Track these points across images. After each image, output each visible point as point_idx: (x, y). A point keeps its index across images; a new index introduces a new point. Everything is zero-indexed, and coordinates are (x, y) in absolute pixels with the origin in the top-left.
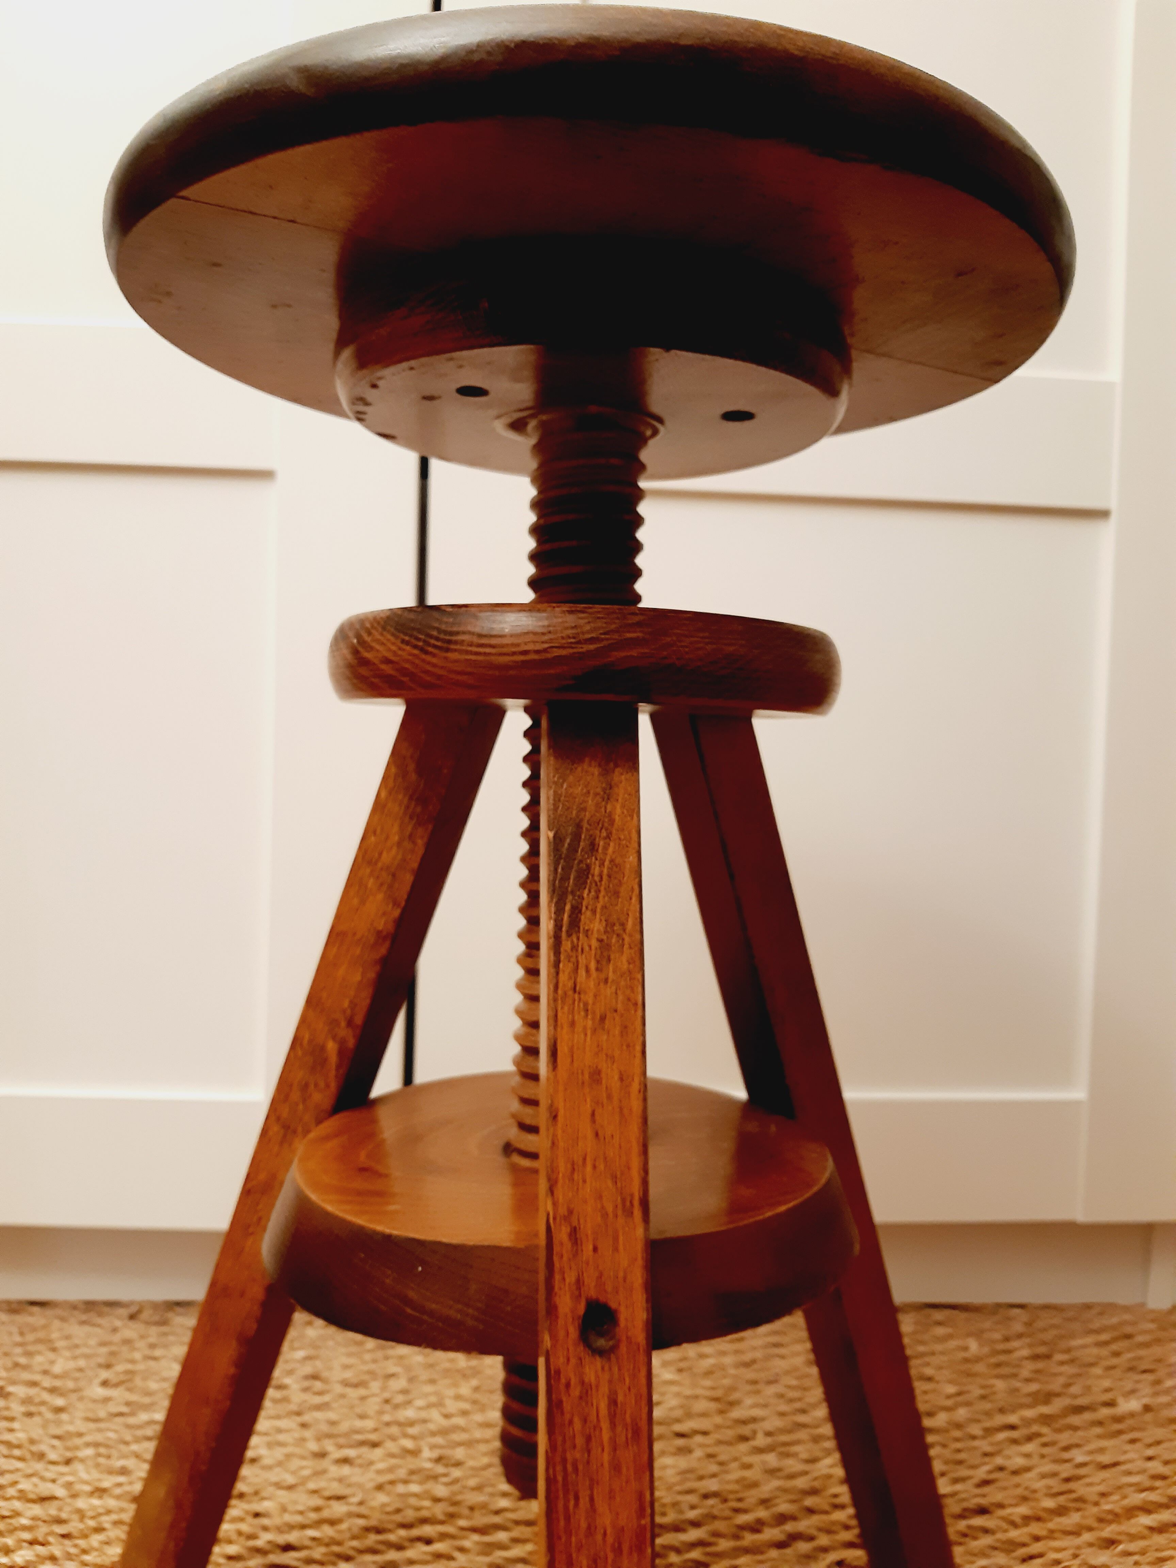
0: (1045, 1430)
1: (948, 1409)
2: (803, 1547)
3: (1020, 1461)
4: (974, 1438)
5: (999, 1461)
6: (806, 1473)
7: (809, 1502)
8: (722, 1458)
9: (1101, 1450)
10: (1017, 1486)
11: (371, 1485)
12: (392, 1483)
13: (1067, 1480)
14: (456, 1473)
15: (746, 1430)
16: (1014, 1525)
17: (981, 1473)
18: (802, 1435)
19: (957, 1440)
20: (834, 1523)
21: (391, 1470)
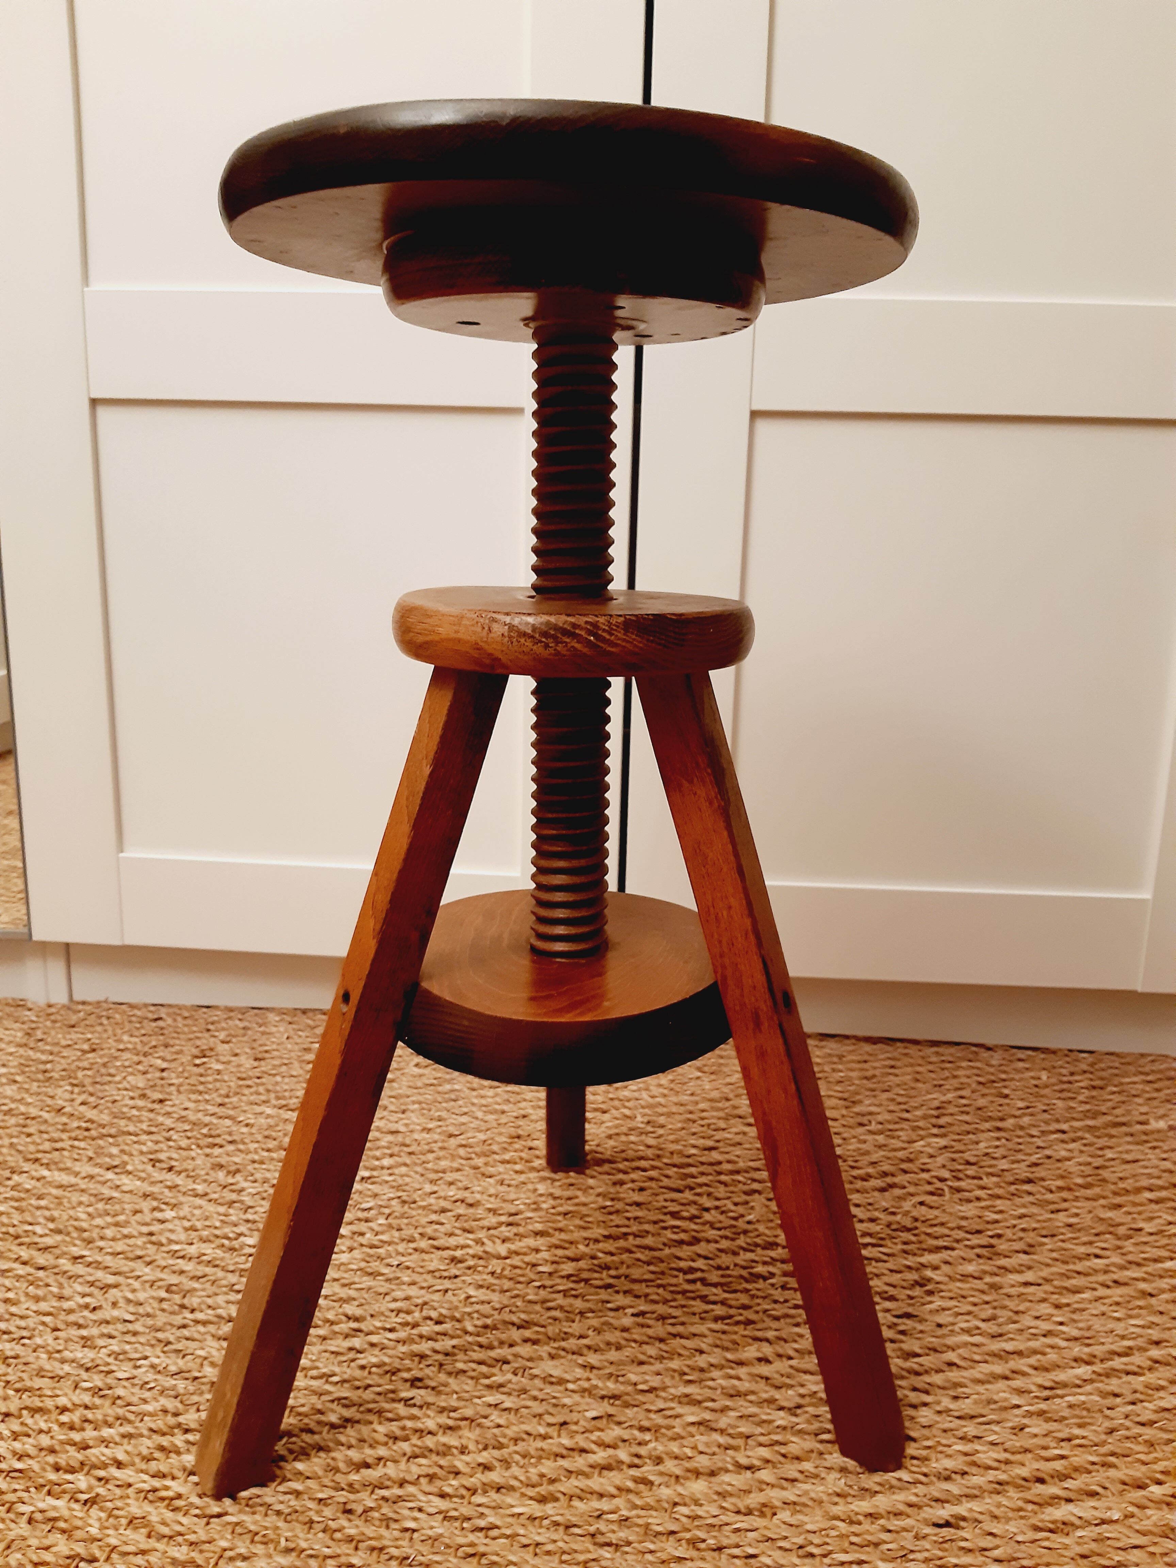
0: (1087, 1135)
1: (1015, 1117)
2: (897, 1192)
3: (1064, 1153)
4: (1033, 1136)
5: (1048, 1152)
6: (905, 1149)
7: (904, 1166)
8: (845, 1135)
9: (1127, 1152)
10: (1059, 1168)
11: (603, 1135)
12: (617, 1134)
13: (1097, 1168)
14: (661, 1131)
15: (864, 1120)
16: (1051, 1192)
17: (1034, 1159)
18: (905, 1125)
19: (1019, 1137)
20: (919, 1180)
21: (616, 1127)
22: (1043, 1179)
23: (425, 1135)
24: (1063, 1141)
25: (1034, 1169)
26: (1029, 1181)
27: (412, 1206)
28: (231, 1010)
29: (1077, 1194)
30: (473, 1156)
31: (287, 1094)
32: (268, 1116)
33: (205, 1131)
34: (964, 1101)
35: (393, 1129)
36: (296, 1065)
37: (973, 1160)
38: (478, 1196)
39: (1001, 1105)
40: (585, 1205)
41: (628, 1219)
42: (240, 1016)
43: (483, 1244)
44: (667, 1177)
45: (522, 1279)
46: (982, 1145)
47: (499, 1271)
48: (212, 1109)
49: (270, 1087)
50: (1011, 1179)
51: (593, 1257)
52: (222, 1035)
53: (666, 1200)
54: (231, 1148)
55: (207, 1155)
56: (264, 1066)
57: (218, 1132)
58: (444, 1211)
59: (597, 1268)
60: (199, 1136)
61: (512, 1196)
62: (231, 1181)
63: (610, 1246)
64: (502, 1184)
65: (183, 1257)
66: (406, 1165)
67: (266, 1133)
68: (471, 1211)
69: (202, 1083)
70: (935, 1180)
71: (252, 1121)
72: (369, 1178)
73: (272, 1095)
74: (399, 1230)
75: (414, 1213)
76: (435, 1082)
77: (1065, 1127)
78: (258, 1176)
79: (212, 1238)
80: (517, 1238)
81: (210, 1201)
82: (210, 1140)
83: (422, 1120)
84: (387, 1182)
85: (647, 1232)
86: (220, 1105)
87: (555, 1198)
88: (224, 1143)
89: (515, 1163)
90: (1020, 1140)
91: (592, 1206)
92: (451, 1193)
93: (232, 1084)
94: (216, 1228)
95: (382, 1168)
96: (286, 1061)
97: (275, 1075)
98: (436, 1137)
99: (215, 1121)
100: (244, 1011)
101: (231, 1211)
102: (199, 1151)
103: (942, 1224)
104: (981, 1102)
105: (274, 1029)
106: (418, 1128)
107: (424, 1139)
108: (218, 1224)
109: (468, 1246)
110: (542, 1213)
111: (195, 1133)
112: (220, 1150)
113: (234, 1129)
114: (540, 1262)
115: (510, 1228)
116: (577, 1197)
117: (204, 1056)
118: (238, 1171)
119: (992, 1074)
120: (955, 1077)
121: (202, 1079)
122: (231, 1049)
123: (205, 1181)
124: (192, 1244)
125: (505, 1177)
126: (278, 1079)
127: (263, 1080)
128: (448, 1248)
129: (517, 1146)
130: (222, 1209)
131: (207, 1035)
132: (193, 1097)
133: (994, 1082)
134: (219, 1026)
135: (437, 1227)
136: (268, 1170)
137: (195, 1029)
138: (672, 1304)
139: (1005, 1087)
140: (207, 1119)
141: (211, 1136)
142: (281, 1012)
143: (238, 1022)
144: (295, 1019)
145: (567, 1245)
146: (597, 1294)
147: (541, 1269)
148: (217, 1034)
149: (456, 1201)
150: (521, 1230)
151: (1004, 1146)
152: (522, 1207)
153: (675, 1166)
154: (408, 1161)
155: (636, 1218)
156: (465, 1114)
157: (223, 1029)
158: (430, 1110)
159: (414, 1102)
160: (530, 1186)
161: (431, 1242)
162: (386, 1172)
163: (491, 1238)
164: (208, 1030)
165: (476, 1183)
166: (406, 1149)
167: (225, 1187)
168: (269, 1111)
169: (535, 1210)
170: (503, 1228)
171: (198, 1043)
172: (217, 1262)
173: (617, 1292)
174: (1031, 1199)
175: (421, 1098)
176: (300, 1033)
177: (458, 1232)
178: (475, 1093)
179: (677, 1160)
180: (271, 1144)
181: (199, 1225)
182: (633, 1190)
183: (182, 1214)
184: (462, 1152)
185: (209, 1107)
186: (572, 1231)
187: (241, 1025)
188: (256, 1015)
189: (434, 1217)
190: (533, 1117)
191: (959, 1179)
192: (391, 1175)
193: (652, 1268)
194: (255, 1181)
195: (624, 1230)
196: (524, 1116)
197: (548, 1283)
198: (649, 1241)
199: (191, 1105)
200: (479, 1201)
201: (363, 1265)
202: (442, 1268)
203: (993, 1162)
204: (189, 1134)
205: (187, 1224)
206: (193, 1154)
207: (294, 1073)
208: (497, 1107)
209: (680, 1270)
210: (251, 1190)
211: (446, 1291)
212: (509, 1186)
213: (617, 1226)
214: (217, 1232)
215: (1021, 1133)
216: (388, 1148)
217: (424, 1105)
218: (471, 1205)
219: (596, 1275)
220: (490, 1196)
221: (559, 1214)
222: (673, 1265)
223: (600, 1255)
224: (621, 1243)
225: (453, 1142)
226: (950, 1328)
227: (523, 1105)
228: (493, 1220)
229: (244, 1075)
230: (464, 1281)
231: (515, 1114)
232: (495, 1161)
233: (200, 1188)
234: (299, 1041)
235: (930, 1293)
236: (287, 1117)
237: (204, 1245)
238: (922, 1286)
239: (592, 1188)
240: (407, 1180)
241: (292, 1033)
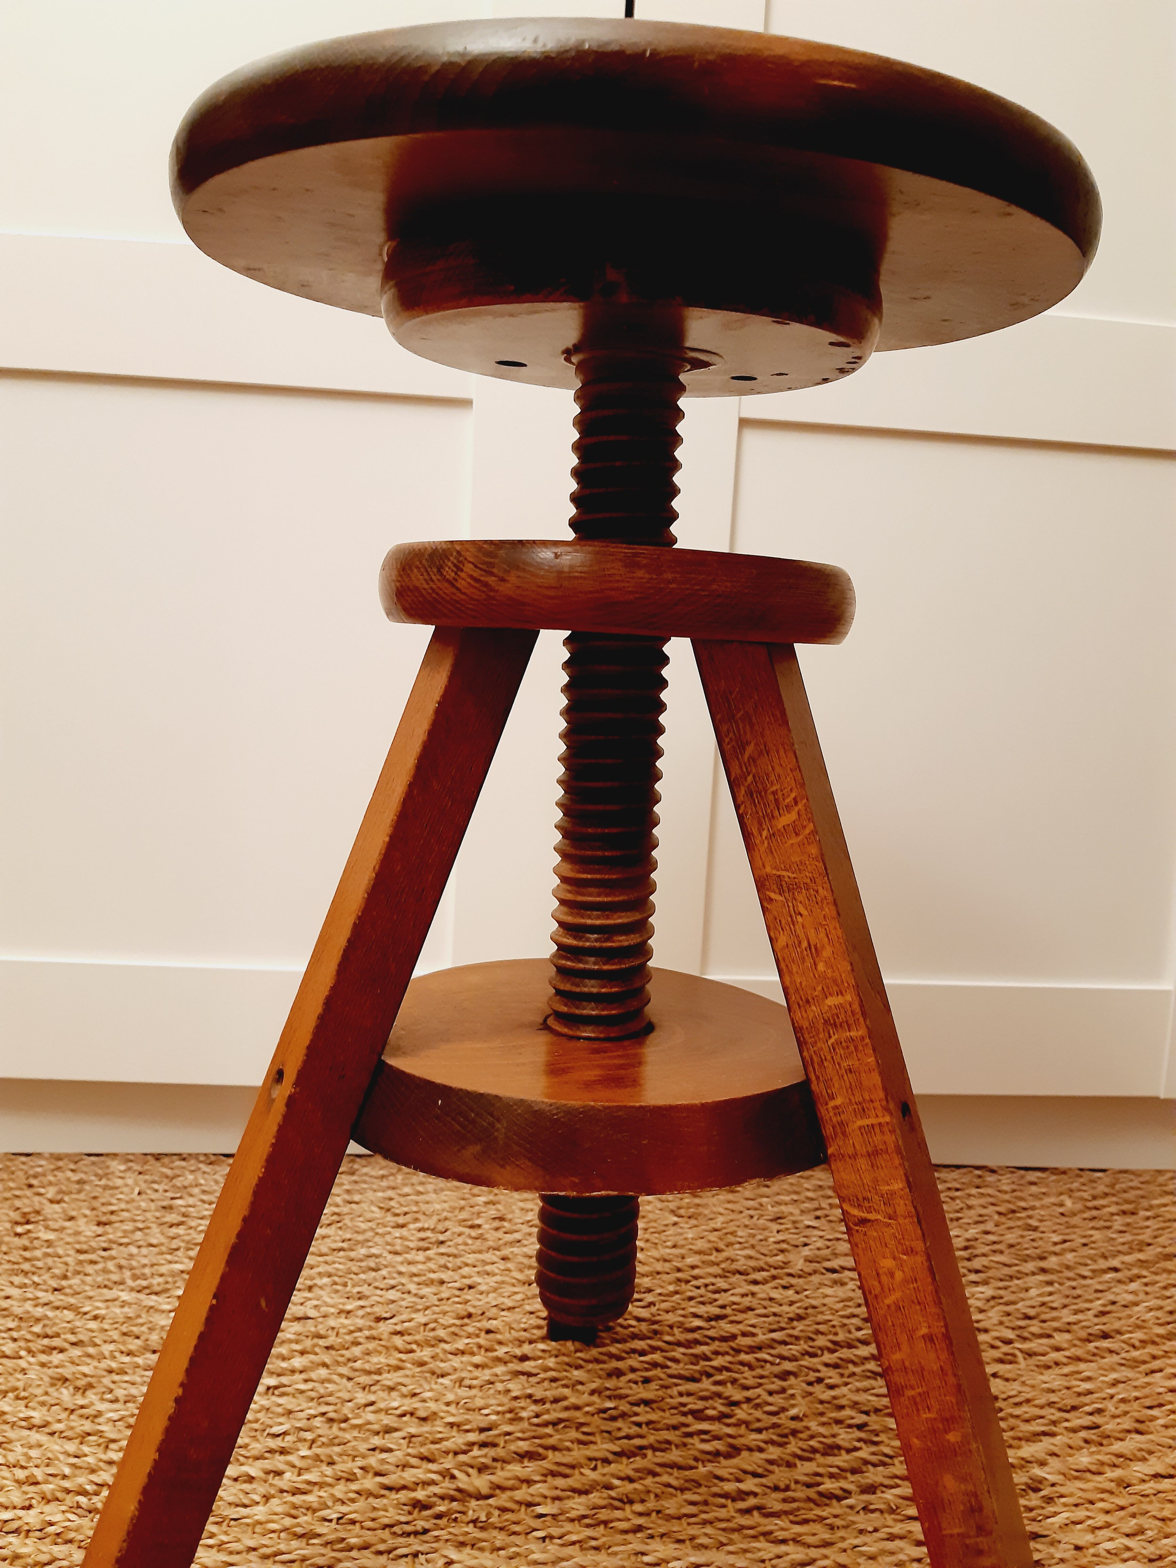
0: (1144, 1272)
1: (1056, 1254)
3: (1128, 1297)
5: (1110, 1296)
16: (1135, 1347)
17: (1097, 1306)
19: (1070, 1279)
22: (1119, 1332)
23: (343, 1320)
24: (1119, 1281)
25: (1104, 1319)
26: (1105, 1336)
27: (343, 1425)
28: (58, 1157)
29: (1165, 1348)
30: (414, 1347)
31: (147, 1271)
32: (124, 1304)
33: (37, 1329)
34: (991, 1238)
35: (300, 1315)
36: (155, 1229)
37: (1032, 1312)
38: (433, 1406)
39: (1033, 1240)
40: (577, 1408)
41: (639, 1425)
42: (72, 1166)
43: (453, 1477)
44: (675, 1360)
45: (517, 1528)
46: (1033, 1292)
47: (483, 1519)
48: (45, 1297)
49: (123, 1262)
50: (1083, 1334)
51: (609, 1487)
52: (51, 1192)
53: (681, 1394)
54: (76, 1352)
55: (43, 1365)
56: (113, 1233)
57: (55, 1329)
58: (388, 1430)
59: (617, 1503)
60: (29, 1337)
61: (479, 1402)
62: (81, 1402)
63: (624, 1467)
64: (460, 1386)
65: (17, 1531)
66: (325, 1365)
67: (124, 1329)
68: (426, 1428)
69: (27, 1260)
70: (999, 1344)
71: (103, 1312)
72: (276, 1387)
73: (127, 1274)
74: (331, 1463)
75: (348, 1436)
76: (345, 1245)
77: (1115, 1263)
78: (120, 1393)
79: (59, 1495)
80: (499, 1465)
81: (52, 1434)
82: (46, 1341)
83: (337, 1299)
84: (302, 1392)
85: (668, 1442)
86: (56, 1290)
87: (536, 1402)
88: (67, 1345)
89: (473, 1354)
90: (1074, 1284)
91: (587, 1409)
92: (395, 1404)
93: (69, 1260)
94: (65, 1477)
95: (293, 1371)
96: (141, 1225)
97: (127, 1245)
98: (360, 1322)
99: (50, 1314)
100: (76, 1158)
101: (86, 1449)
102: (32, 1360)
103: (1028, 1401)
104: (1011, 1237)
105: (119, 1182)
106: (332, 1310)
107: (344, 1327)
108: (67, 1471)
109: (433, 1483)
110: (525, 1425)
111: (23, 1332)
112: (61, 1356)
113: (78, 1324)
114: (538, 1500)
115: (485, 1451)
116: (565, 1398)
117: (28, 1222)
118: (90, 1386)
119: (1009, 1202)
120: (970, 1207)
121: (27, 1254)
122: (64, 1211)
123: (43, 1404)
124: (30, 1507)
125: (464, 1374)
126: (133, 1250)
127: (113, 1253)
128: (404, 1487)
129: (470, 1329)
130: (71, 1447)
131: (29, 1192)
132: (17, 1280)
133: (1014, 1212)
134: (45, 1180)
135: (384, 1455)
136: (133, 1384)
137: (12, 1185)
138: (730, 1548)
139: (1030, 1217)
140: (39, 1311)
141: (47, 1336)
142: (127, 1158)
143: (69, 1174)
144: (147, 1167)
145: (567, 1471)
146: (626, 1543)
147: (540, 1510)
148: (42, 1191)
149: (403, 1415)
150: (499, 1452)
151: (1059, 1291)
152: (493, 1417)
153: (679, 1344)
154: (327, 1360)
155: (649, 1423)
156: (393, 1287)
157: (51, 1184)
158: (345, 1285)
159: (320, 1274)
160: (500, 1387)
161: (379, 1479)
162: (298, 1377)
163: (461, 1466)
164: (30, 1186)
165: (427, 1387)
166: (322, 1342)
167: (73, 1411)
168: (125, 1296)
169: (512, 1421)
170: (476, 1452)
171: (18, 1203)
172: (72, 1535)
173: (652, 1537)
174: (1115, 1358)
175: (329, 1269)
176: (156, 1186)
177: (414, 1461)
178: (399, 1259)
179: (679, 1335)
180: (134, 1345)
181: (39, 1474)
182: (636, 1383)
183: (12, 1458)
184: (398, 1341)
185: (40, 1294)
186: (569, 1449)
187: (75, 1177)
188: (94, 1163)
189: (376, 1441)
190: (483, 1288)
191: (1025, 1339)
192: (306, 1381)
193: (689, 1496)
194: (116, 1401)
195: (637, 1442)
196: (470, 1287)
197: (555, 1532)
198: (674, 1456)
199: (15, 1292)
200: (435, 1413)
201: (288, 1522)
202: (403, 1519)
203: (1054, 1314)
204: (15, 1334)
205: (21, 1474)
206: (23, 1363)
207: (154, 1241)
208: (432, 1276)
209: (726, 1496)
210: (111, 1415)
211: (415, 1555)
212: (470, 1387)
213: (628, 1437)
214: (66, 1484)
215: (1070, 1274)
216: (297, 1342)
217: (336, 1279)
218: (424, 1419)
219: (618, 1514)
220: (448, 1404)
221: (546, 1424)
222: (715, 1490)
223: (616, 1482)
224: (638, 1462)
225: (384, 1328)
226: (1092, 1551)
227: (466, 1271)
228: (458, 1440)
229: (85, 1247)
230: (437, 1539)
231: (457, 1285)
232: (445, 1351)
233: (37, 1416)
234: (154, 1196)
235: (1049, 1500)
236: (152, 1304)
237: (47, 1508)
238: (1036, 1490)
239: (582, 1383)
240: (331, 1387)
241: (144, 1186)
